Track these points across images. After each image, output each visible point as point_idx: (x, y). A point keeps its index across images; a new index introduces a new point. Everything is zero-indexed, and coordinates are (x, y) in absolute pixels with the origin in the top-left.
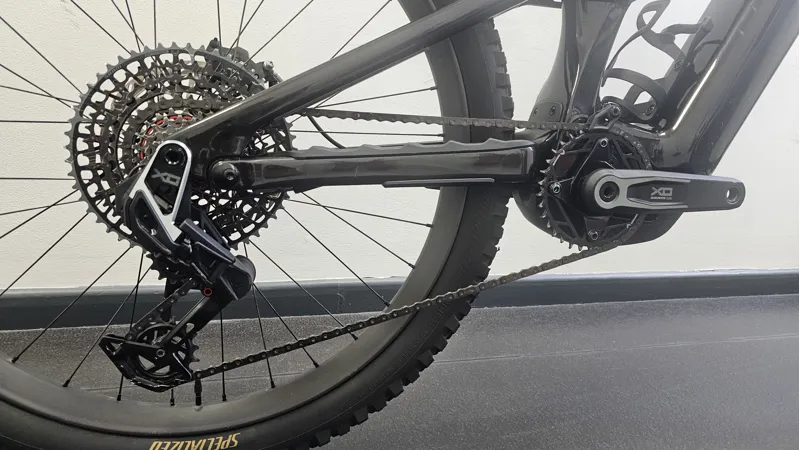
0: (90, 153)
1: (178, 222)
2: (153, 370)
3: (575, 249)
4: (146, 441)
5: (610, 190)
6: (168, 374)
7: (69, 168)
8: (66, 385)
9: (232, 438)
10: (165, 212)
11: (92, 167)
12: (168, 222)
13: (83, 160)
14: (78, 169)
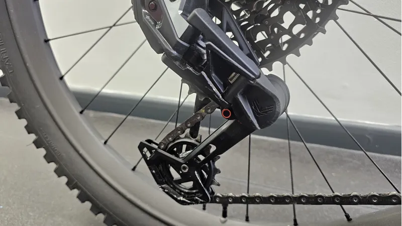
2: (179, 182)
6: (191, 189)
8: (134, 169)
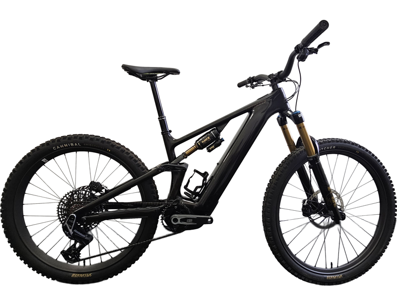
0: (61, 212)
1: (73, 230)
2: (71, 259)
3: (171, 233)
4: (71, 274)
5: (176, 220)
6: (74, 260)
7: (57, 215)
9: (90, 274)
10: (70, 228)
11: (61, 215)
12: (71, 231)
13: (60, 213)
14: (59, 215)
